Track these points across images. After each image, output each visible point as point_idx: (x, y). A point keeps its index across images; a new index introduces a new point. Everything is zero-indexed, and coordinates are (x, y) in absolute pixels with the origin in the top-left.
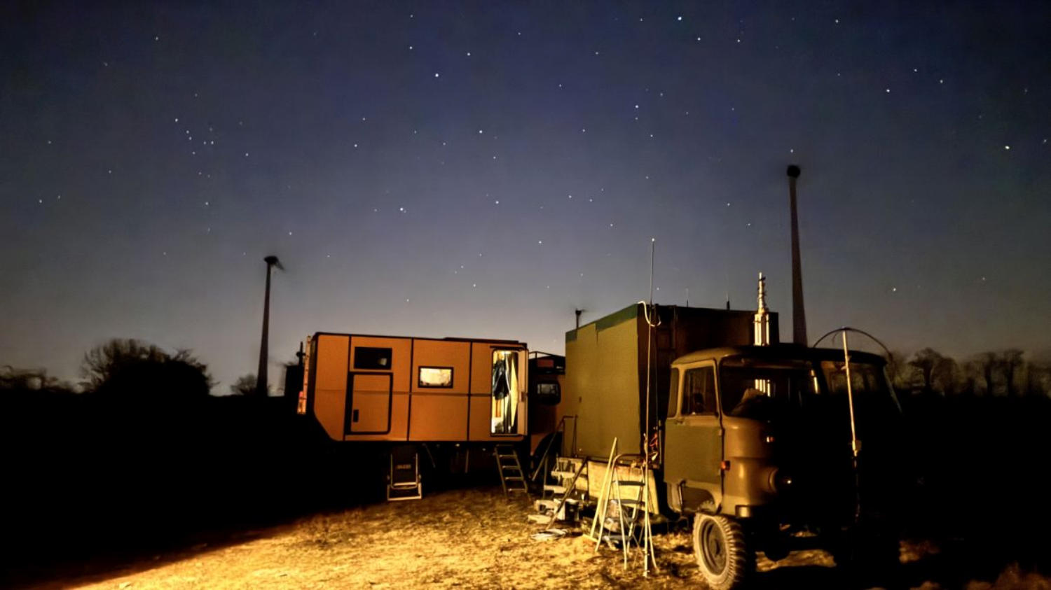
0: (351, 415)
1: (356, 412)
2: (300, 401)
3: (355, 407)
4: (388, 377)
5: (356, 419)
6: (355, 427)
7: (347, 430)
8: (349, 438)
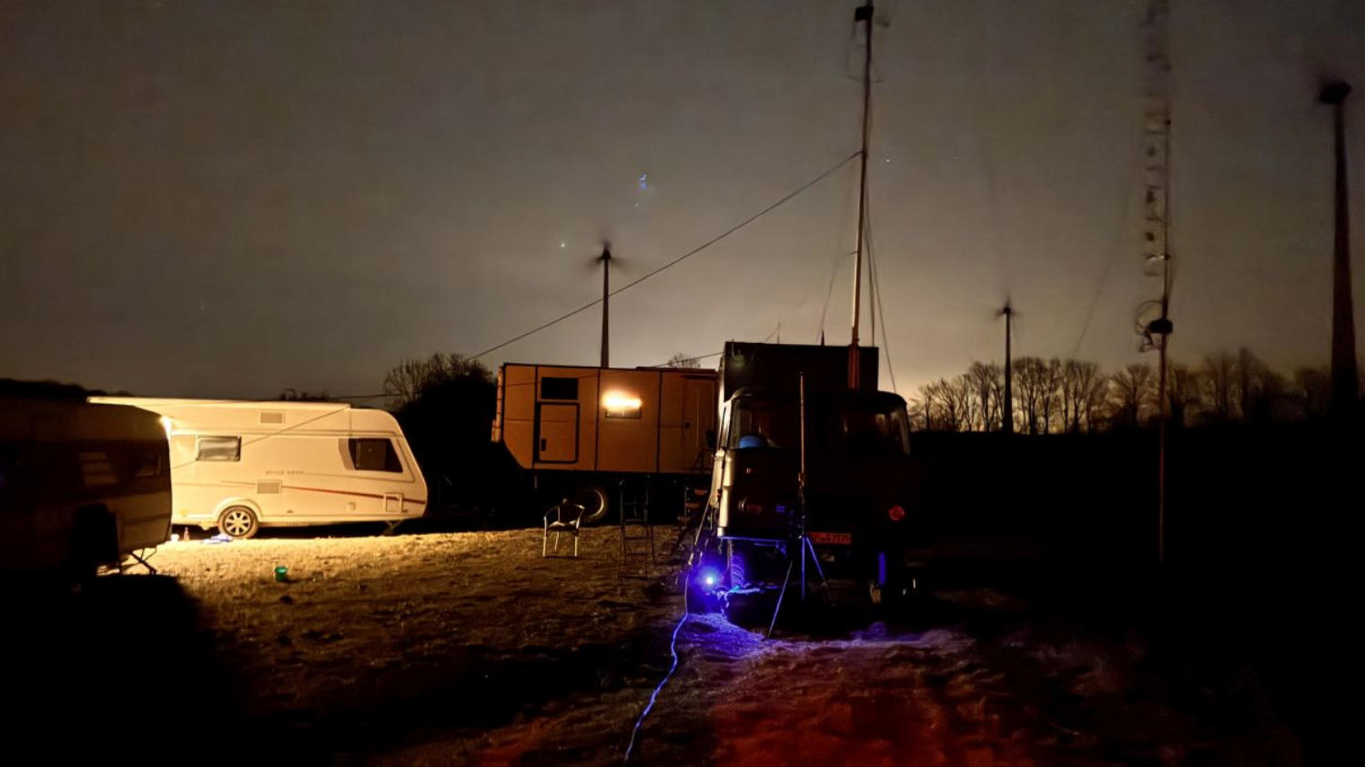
0: (538, 445)
1: (544, 442)
2: (493, 429)
3: (542, 436)
4: (575, 408)
5: (544, 449)
6: (543, 455)
7: (536, 459)
8: (539, 466)
